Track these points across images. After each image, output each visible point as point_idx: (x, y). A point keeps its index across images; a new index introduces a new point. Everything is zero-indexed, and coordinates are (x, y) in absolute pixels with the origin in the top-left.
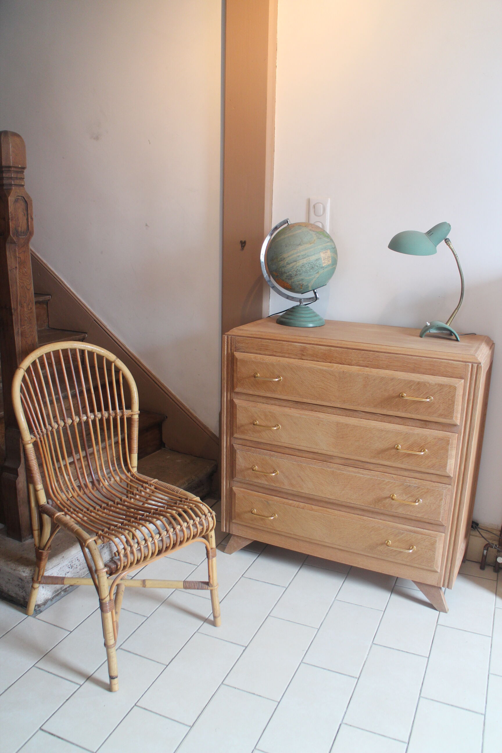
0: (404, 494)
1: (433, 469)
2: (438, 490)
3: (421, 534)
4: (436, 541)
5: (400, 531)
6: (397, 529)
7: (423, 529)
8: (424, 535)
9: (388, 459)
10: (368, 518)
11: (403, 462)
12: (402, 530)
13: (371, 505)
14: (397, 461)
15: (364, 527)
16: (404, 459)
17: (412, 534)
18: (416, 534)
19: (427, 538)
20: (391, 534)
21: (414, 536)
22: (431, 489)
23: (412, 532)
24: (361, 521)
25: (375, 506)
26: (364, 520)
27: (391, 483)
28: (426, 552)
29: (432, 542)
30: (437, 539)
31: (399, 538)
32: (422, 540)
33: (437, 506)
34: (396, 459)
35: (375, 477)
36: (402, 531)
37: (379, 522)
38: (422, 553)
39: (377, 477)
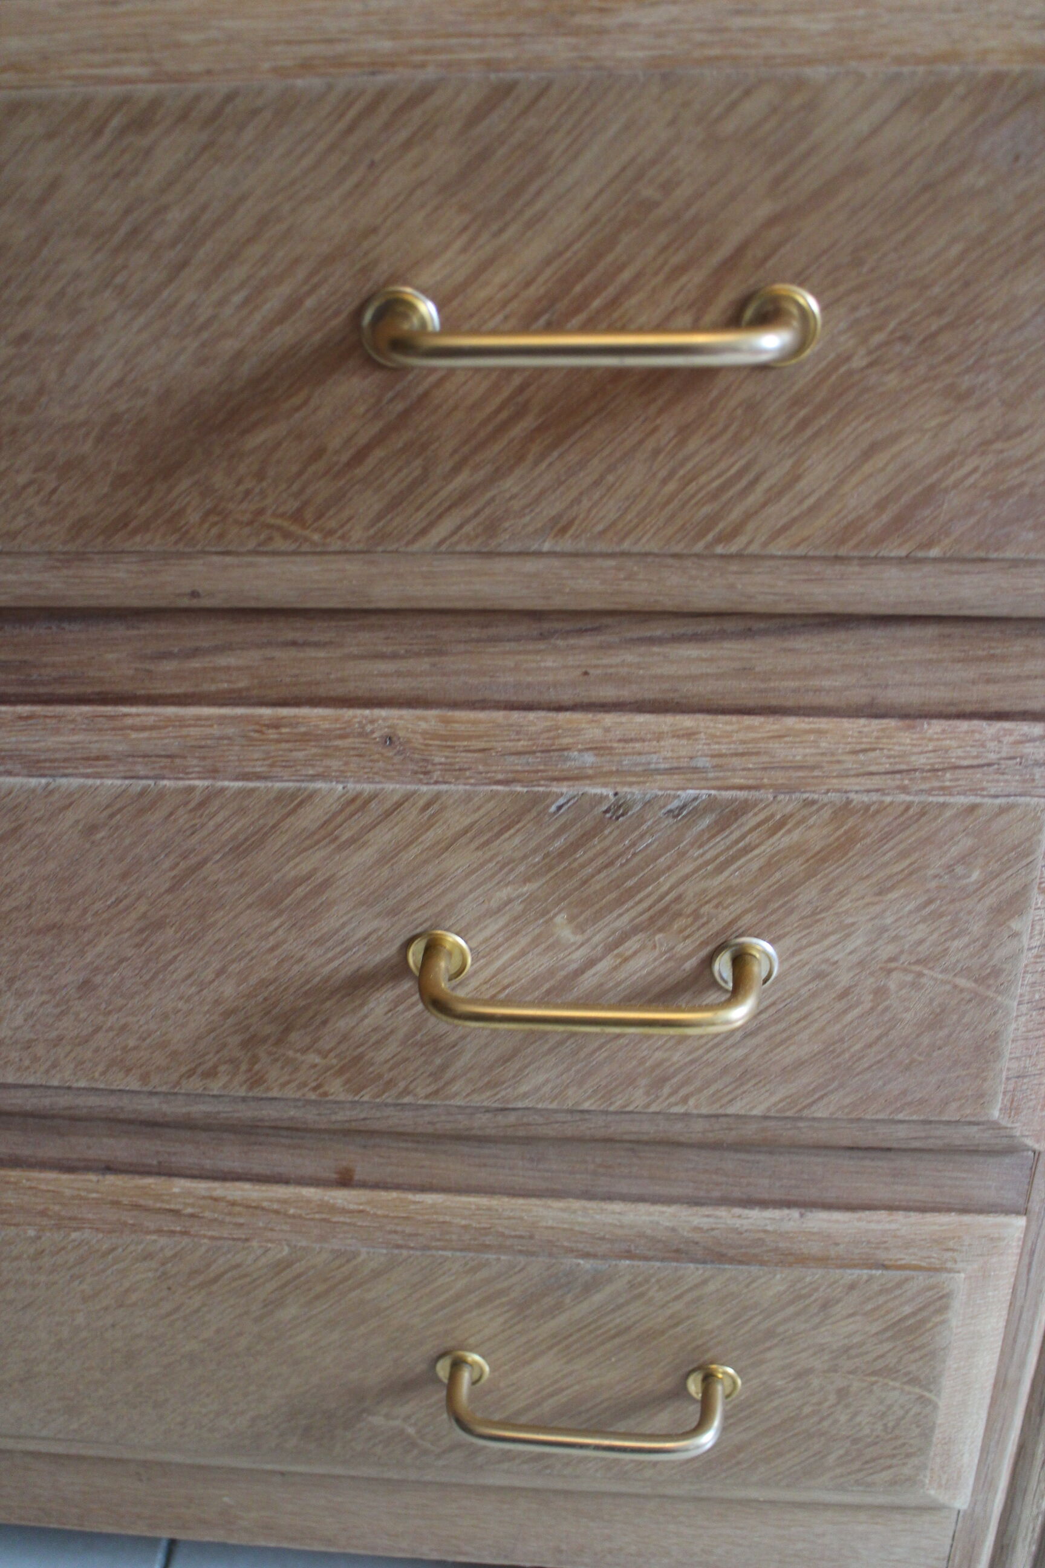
0: (561, 919)
1: (903, 561)
2: (972, 808)
3: (781, 1263)
4: (940, 1302)
5: (570, 1261)
6: (532, 1254)
7: (795, 1213)
8: (823, 1261)
9: (297, 517)
10: (219, 1189)
11: (491, 528)
12: (587, 1255)
13: (211, 1073)
14: (424, 532)
15: (194, 1273)
16: (509, 484)
17: (693, 1272)
18: (731, 1269)
19: (852, 1287)
20: (479, 1305)
21: (711, 1287)
22: (882, 809)
23: (693, 1260)
24: (159, 1232)
25: (256, 1080)
26: (176, 1213)
27: (388, 814)
28: (842, 1393)
29: (907, 1309)
30: (959, 1282)
31: (562, 1319)
32: (798, 1314)
33: (962, 982)
34: (395, 504)
35: (186, 773)
36: (586, 1264)
37: (333, 1209)
38: (807, 1410)
39: (213, 773)
